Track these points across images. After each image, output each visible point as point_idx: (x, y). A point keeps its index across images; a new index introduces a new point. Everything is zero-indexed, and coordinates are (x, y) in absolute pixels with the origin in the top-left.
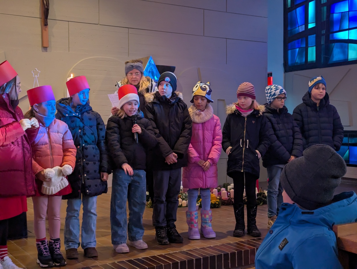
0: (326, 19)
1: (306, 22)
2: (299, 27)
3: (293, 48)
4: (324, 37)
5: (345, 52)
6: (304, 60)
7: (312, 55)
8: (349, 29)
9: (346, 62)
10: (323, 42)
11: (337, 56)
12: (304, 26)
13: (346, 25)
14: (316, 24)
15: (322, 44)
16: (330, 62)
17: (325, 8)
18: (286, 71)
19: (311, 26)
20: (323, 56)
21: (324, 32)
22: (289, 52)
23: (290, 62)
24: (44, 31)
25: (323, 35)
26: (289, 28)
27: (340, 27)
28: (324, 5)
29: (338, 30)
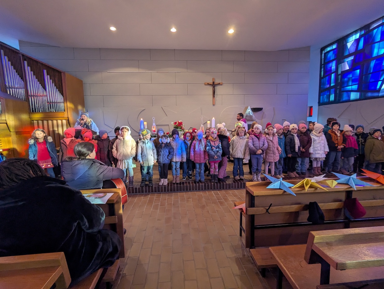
0: (340, 81)
2: (326, 85)
3: (323, 95)
5: (349, 96)
7: (332, 98)
8: (352, 85)
9: (349, 101)
10: (338, 92)
11: (345, 98)
13: (350, 83)
15: (337, 92)
16: (341, 101)
17: (340, 76)
18: (319, 105)
19: (332, 85)
20: (337, 98)
22: (321, 97)
23: (321, 101)
24: (214, 100)
25: (338, 88)
26: (322, 86)
28: (339, 75)
29: (346, 86)
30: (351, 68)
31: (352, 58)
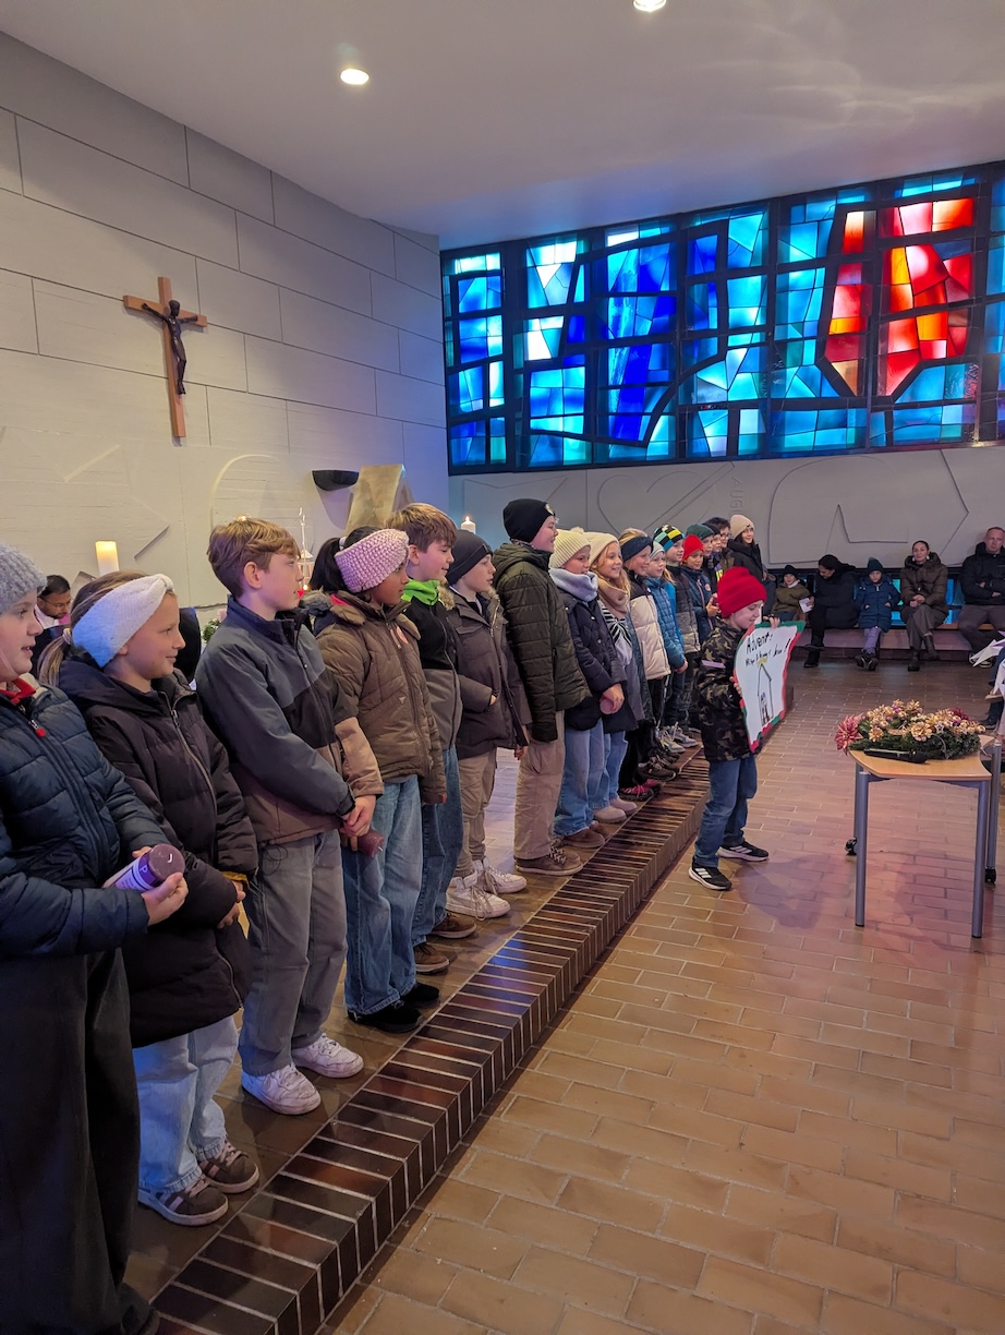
1: (486, 396)
3: (458, 437)
5: (558, 451)
6: (482, 457)
7: (499, 449)
8: (564, 416)
9: (559, 466)
10: (518, 432)
12: (481, 401)
13: (559, 408)
14: (505, 401)
16: (529, 464)
17: (521, 377)
18: (452, 474)
19: (496, 402)
20: (518, 453)
21: (519, 415)
22: (456, 442)
23: (455, 461)
24: (177, 406)
25: (518, 420)
26: (452, 403)
27: (546, 410)
28: (519, 371)
30: (556, 356)
31: (556, 323)
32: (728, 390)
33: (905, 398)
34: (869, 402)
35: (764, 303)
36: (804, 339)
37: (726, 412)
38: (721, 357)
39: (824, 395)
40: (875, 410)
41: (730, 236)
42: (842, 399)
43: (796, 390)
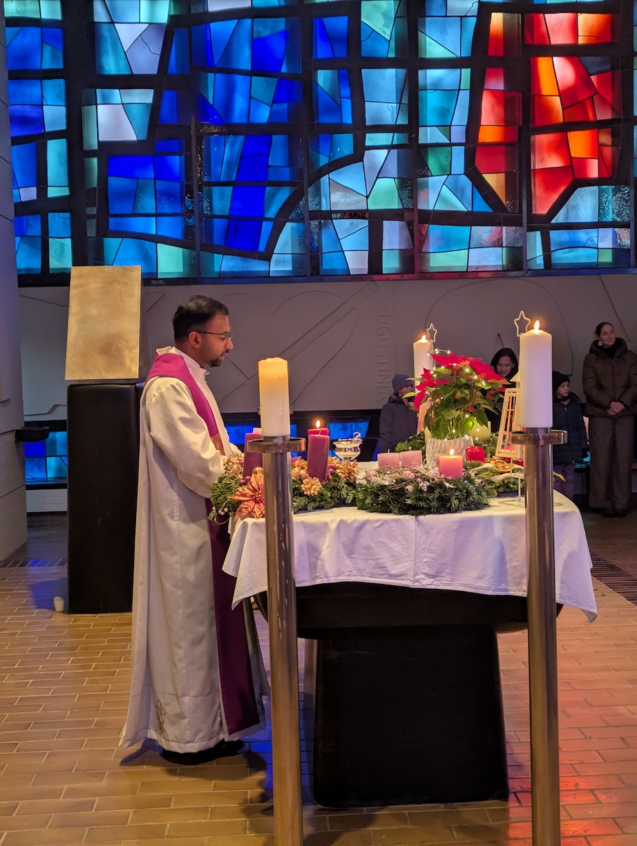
0: (98, 185)
1: (41, 182)
2: (18, 188)
4: (94, 221)
5: (150, 260)
6: (38, 264)
7: (61, 253)
8: (156, 215)
10: (90, 232)
12: (34, 189)
13: (148, 204)
14: (71, 191)
17: (95, 162)
19: (52, 192)
21: (93, 211)
25: (92, 217)
27: (135, 206)
28: (92, 153)
29: (130, 212)
30: (143, 137)
31: (144, 97)
32: (367, 197)
33: (560, 218)
34: (525, 220)
35: (405, 100)
36: (451, 145)
37: (365, 223)
38: (357, 156)
39: (477, 209)
40: (531, 229)
41: (362, 20)
42: (495, 215)
43: (446, 201)
